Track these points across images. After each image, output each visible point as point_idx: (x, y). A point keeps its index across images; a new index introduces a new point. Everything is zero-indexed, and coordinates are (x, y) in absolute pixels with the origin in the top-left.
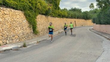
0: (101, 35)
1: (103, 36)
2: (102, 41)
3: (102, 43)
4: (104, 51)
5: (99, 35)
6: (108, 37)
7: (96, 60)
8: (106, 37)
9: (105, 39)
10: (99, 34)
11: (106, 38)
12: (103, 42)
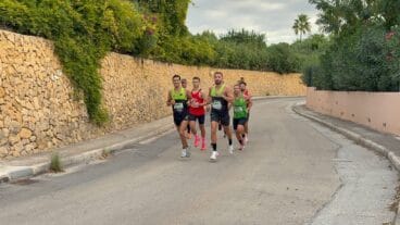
0: (334, 130)
1: (340, 132)
2: (336, 151)
3: (336, 157)
4: (341, 186)
5: (327, 130)
6: (357, 136)
7: (315, 217)
8: (352, 134)
9: (347, 143)
10: (325, 125)
11: (349, 137)
12: (342, 153)
